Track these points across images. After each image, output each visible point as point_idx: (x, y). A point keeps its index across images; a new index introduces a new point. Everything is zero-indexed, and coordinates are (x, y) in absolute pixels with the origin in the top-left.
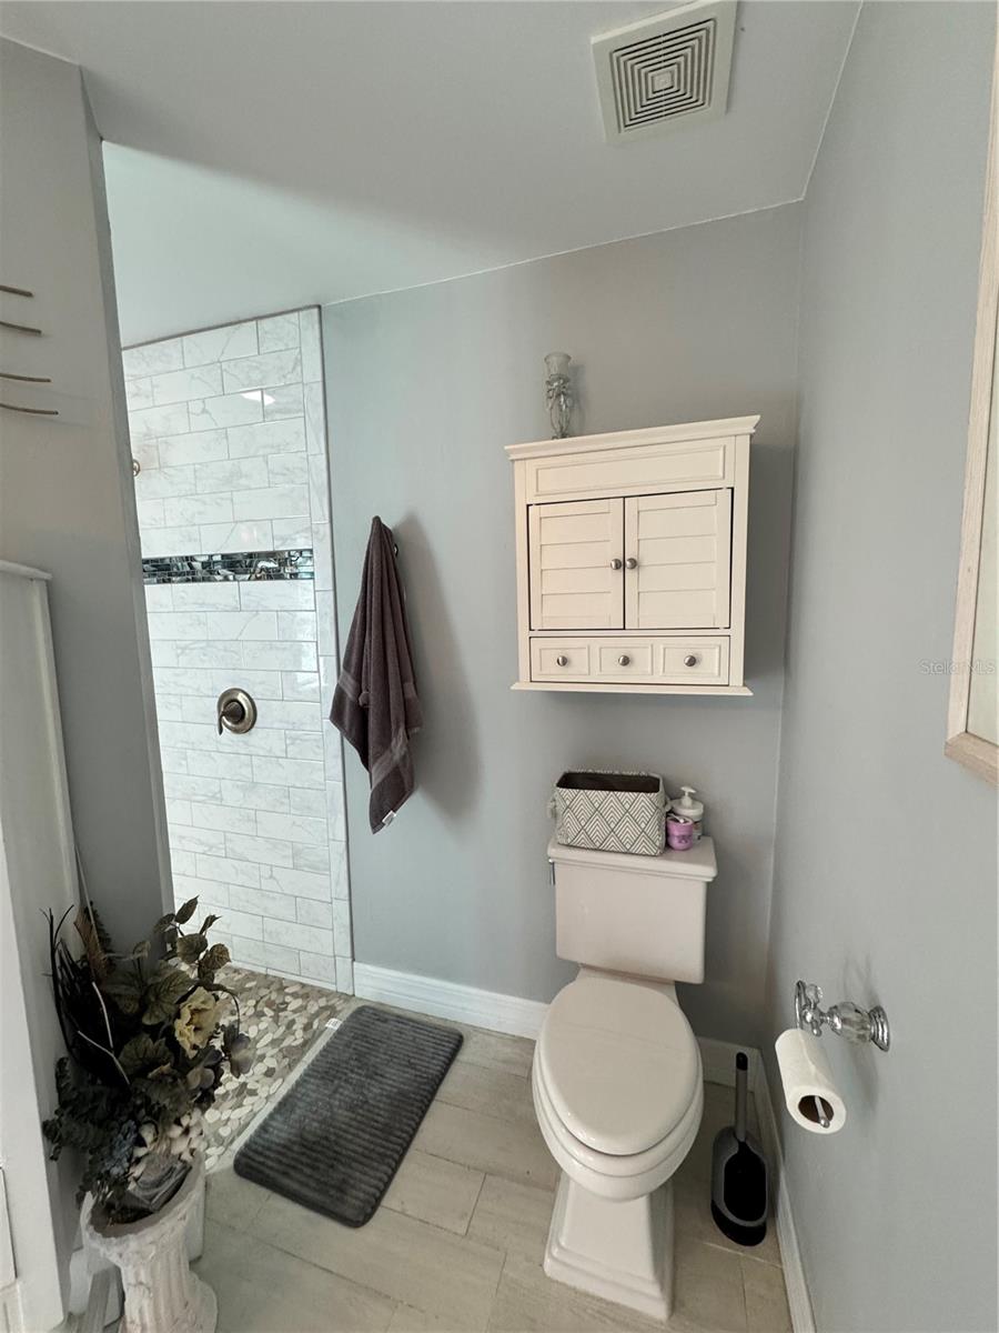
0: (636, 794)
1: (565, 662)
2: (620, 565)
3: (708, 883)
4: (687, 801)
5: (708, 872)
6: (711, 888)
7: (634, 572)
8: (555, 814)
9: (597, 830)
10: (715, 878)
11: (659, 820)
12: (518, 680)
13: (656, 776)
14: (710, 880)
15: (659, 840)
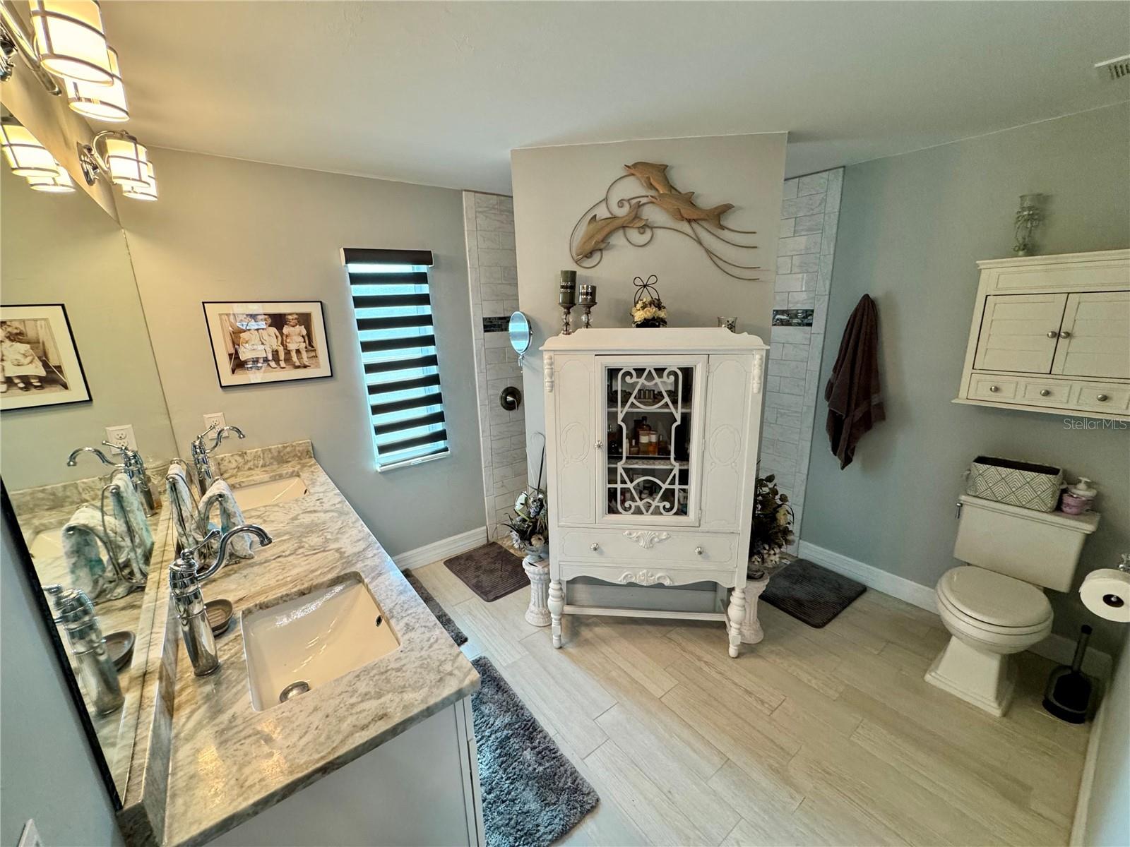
0: (1037, 474)
1: (997, 389)
2: (1056, 335)
3: (1088, 535)
4: (1082, 486)
5: (1089, 528)
6: (1088, 539)
7: (1067, 341)
8: (968, 477)
9: (1001, 490)
10: (1093, 532)
11: (1054, 493)
12: (957, 397)
13: (1057, 467)
14: (1088, 533)
15: (1051, 503)
